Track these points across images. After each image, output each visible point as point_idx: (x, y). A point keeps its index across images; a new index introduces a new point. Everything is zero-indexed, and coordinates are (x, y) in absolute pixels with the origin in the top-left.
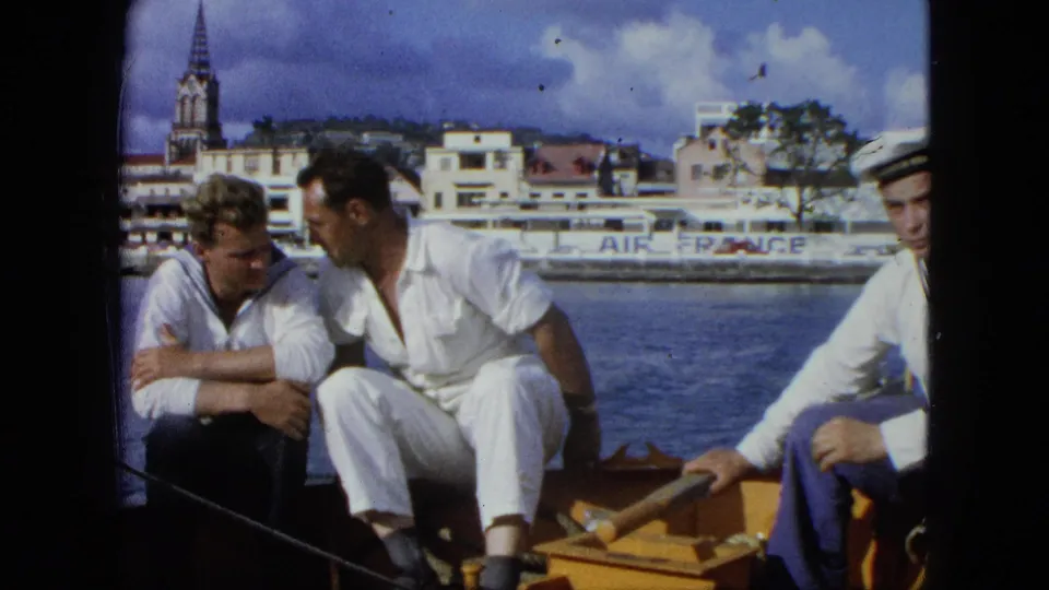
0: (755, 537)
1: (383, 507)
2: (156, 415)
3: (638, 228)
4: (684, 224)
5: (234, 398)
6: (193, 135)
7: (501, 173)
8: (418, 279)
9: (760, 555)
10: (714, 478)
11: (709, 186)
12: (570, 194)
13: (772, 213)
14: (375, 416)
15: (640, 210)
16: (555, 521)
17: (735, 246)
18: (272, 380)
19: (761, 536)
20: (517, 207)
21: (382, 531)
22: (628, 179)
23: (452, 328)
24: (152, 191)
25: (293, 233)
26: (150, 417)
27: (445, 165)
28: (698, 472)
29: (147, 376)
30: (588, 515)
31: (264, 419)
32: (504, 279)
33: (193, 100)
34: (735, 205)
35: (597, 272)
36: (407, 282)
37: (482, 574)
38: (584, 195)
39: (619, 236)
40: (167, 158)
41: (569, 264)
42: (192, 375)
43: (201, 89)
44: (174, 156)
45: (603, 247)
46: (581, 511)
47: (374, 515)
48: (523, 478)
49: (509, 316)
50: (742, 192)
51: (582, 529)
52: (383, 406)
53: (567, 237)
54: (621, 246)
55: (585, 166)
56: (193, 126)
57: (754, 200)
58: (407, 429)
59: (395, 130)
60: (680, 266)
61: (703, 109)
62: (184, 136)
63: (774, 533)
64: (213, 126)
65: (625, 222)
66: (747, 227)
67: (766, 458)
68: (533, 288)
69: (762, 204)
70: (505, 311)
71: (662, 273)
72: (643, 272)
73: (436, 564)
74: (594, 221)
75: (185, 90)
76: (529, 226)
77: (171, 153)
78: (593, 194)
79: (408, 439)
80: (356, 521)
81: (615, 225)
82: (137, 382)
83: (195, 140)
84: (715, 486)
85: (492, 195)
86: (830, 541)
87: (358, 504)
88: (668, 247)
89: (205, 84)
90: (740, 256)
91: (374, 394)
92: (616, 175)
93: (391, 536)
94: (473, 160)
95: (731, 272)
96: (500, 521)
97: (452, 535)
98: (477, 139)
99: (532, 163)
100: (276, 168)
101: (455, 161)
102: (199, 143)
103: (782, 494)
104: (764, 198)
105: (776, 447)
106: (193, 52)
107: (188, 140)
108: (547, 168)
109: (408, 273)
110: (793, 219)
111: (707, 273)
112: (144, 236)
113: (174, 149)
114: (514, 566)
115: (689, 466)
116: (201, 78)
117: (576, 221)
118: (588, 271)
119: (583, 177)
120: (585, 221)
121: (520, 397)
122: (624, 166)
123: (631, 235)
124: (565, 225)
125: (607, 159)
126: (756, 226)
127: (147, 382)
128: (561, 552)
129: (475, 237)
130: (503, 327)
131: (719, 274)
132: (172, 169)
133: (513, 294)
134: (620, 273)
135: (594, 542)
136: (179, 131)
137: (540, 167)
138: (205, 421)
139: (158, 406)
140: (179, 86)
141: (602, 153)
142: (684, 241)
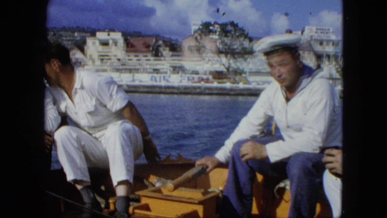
0: (218, 189)
1: (79, 178)
3: (166, 73)
4: (184, 71)
8: (79, 91)
9: (220, 195)
10: (207, 167)
11: (196, 56)
12: (141, 56)
14: (76, 144)
16: (143, 182)
17: (201, 80)
19: (221, 188)
21: (79, 187)
22: (166, 52)
23: (92, 109)
27: (94, 44)
28: (201, 165)
30: (156, 181)
32: (110, 92)
35: (146, 90)
36: (76, 93)
37: (117, 203)
38: (146, 56)
39: (157, 76)
41: (135, 87)
45: (151, 80)
46: (153, 179)
47: (76, 181)
48: (127, 166)
49: (113, 105)
51: (154, 186)
52: (78, 140)
53: (137, 76)
54: (158, 79)
55: (147, 45)
58: (87, 148)
60: (178, 88)
61: (194, 25)
63: (226, 187)
65: (161, 70)
66: (208, 73)
67: (226, 159)
68: (122, 95)
70: (112, 103)
71: (171, 90)
72: (163, 90)
73: (99, 199)
74: (149, 70)
76: (123, 71)
78: (149, 56)
79: (87, 151)
80: (69, 183)
81: (156, 71)
84: (208, 170)
86: (246, 190)
87: (70, 177)
88: (176, 80)
90: (202, 84)
91: (75, 135)
92: (161, 49)
93: (82, 189)
94: (105, 43)
95: (198, 90)
96: (120, 183)
97: (105, 189)
98: (109, 35)
99: (127, 44)
101: (98, 43)
103: (229, 173)
105: (229, 155)
108: (132, 46)
109: (76, 89)
111: (188, 91)
114: (127, 200)
115: (198, 163)
117: (142, 69)
118: (142, 89)
119: (146, 49)
120: (145, 69)
121: (123, 137)
123: (163, 75)
124: (137, 71)
128: (145, 195)
129: (100, 76)
130: (111, 109)
131: (193, 91)
133: (114, 97)
134: (154, 90)
135: (159, 191)
137: (130, 46)
141: (154, 40)
142: (183, 78)
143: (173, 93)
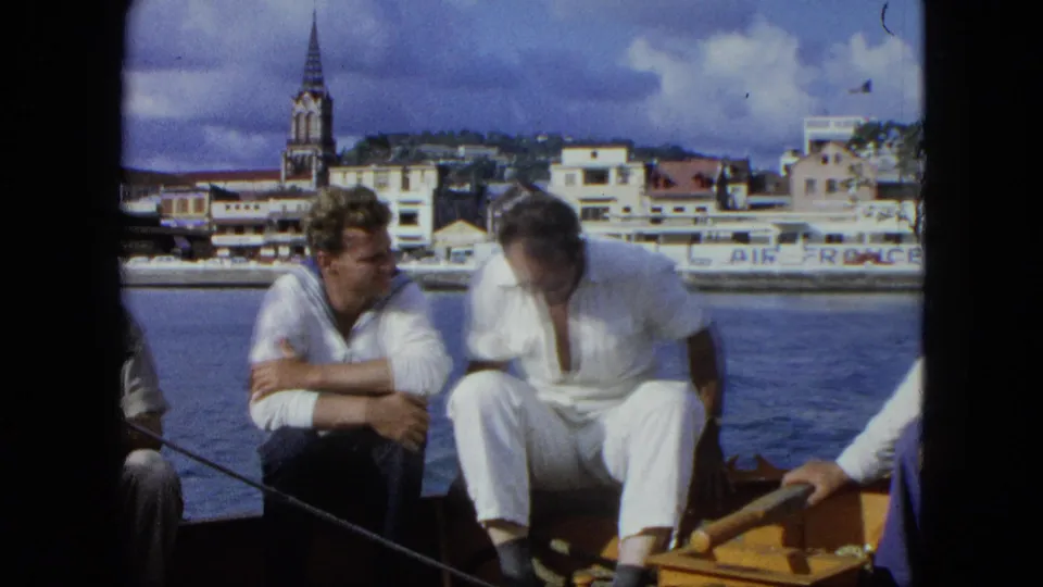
0: (864, 549)
1: (509, 516)
2: (274, 426)
3: (764, 240)
4: (807, 236)
5: (352, 411)
6: (308, 152)
7: (623, 188)
9: (868, 567)
10: (812, 489)
11: (822, 200)
12: (690, 208)
13: (891, 226)
15: (765, 224)
17: (862, 258)
18: (389, 393)
19: (870, 547)
20: (647, 222)
21: (499, 537)
22: (740, 193)
24: (284, 207)
25: (422, 247)
26: (268, 429)
27: (570, 180)
28: (798, 483)
29: (266, 387)
31: (383, 432)
33: (308, 117)
34: (855, 218)
35: (733, 283)
38: (703, 209)
39: (747, 248)
40: (283, 174)
42: (312, 388)
43: (315, 107)
44: (289, 172)
45: (733, 259)
50: (864, 205)
53: (700, 250)
54: (749, 257)
55: (704, 181)
56: (308, 142)
57: (876, 213)
59: (491, 144)
61: (811, 124)
62: (298, 152)
64: (327, 142)
65: (752, 235)
66: (867, 239)
67: (865, 471)
69: (883, 217)
72: (777, 283)
73: (545, 575)
74: (722, 235)
75: (299, 107)
76: (661, 239)
77: (286, 169)
78: (712, 207)
81: (742, 238)
82: (256, 394)
83: (310, 157)
84: (812, 499)
85: (615, 209)
87: (487, 512)
88: (792, 259)
89: (319, 102)
90: (869, 267)
92: (730, 189)
93: (505, 545)
94: (597, 176)
95: (860, 282)
98: (594, 155)
99: (653, 179)
100: (406, 185)
101: (579, 176)
102: (314, 158)
103: (890, 506)
104: (885, 212)
105: (875, 460)
106: (307, 70)
107: (304, 157)
108: (668, 183)
110: (911, 231)
112: (276, 250)
113: (289, 165)
115: (788, 477)
116: (315, 95)
117: (705, 234)
119: (703, 192)
120: (714, 235)
122: (736, 180)
123: (759, 248)
124: (695, 238)
125: (723, 174)
126: (876, 238)
127: (264, 395)
128: (671, 564)
132: (288, 184)
136: (293, 147)
137: (661, 182)
138: (322, 433)
139: (276, 418)
140: (294, 104)
141: (720, 168)
142: (809, 252)
143: (801, 290)
